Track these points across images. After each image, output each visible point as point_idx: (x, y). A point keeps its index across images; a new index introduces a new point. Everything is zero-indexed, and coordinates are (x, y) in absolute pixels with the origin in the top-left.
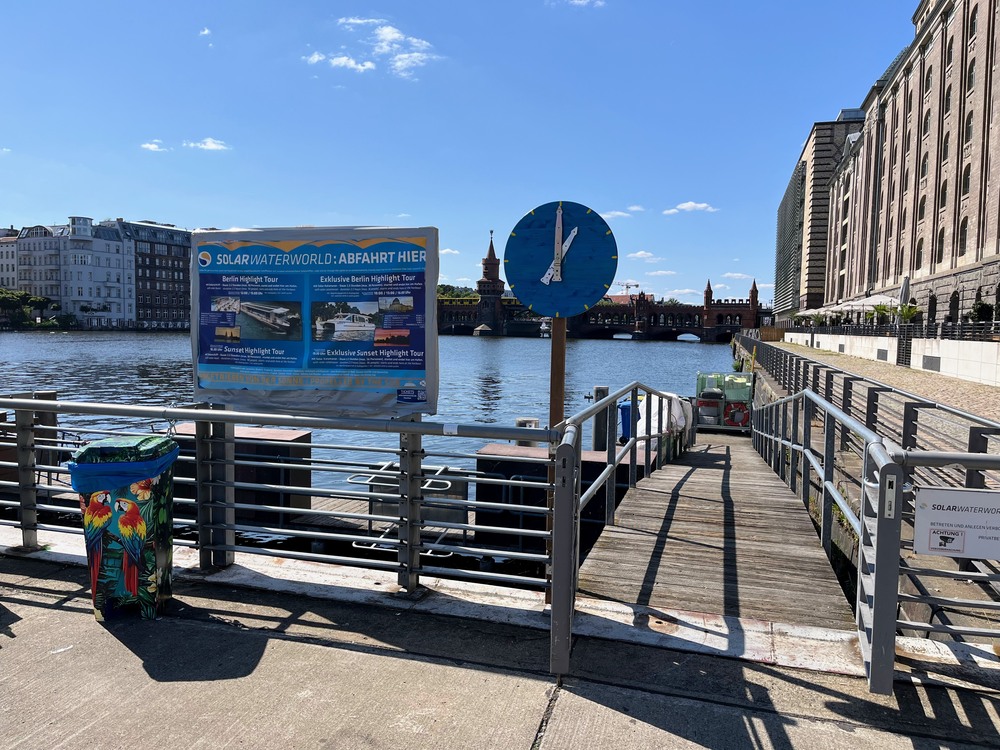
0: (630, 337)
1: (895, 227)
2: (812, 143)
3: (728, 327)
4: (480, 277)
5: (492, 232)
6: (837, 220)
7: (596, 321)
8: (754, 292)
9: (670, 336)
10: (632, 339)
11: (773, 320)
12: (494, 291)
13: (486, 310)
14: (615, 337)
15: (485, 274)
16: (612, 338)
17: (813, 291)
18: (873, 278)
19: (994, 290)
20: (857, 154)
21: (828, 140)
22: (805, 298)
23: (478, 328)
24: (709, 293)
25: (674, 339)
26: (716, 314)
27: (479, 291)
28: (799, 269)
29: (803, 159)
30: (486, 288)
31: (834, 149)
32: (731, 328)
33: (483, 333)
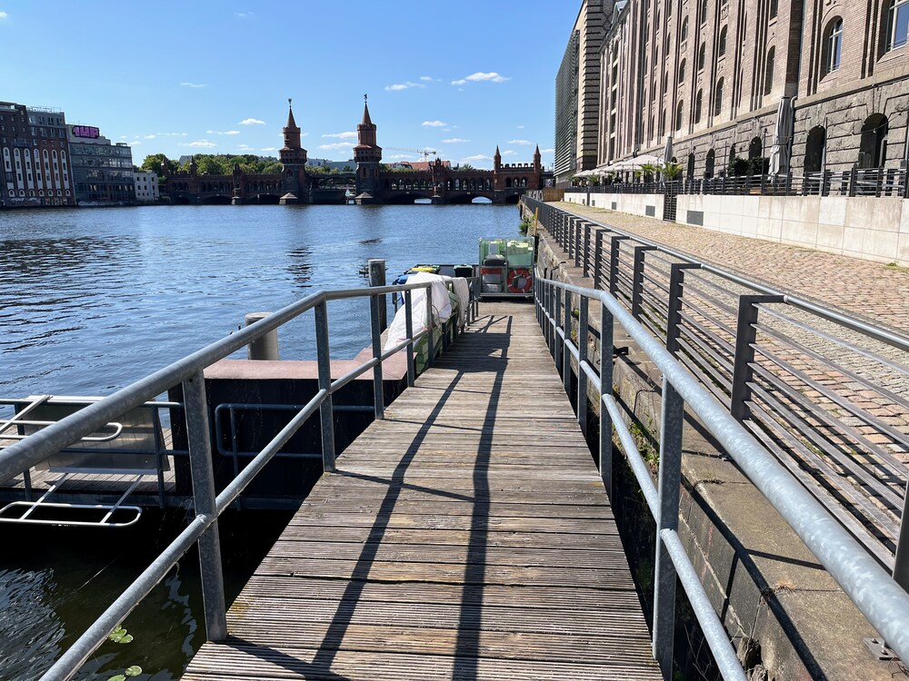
0: (429, 201)
1: (658, 91)
2: (584, 12)
3: (515, 190)
4: (282, 146)
5: (290, 100)
6: (607, 86)
7: (398, 187)
8: (538, 157)
9: (465, 200)
10: (432, 204)
11: (555, 181)
12: (297, 159)
13: (290, 179)
14: (416, 202)
15: (287, 143)
16: (413, 203)
17: (588, 153)
18: (639, 140)
19: (747, 147)
20: (624, 22)
21: (598, 9)
22: (581, 160)
23: (284, 197)
24: (498, 158)
25: (469, 203)
26: (505, 177)
27: (282, 160)
28: (575, 134)
29: (577, 28)
30: (289, 157)
31: (604, 18)
32: (518, 190)
33: (289, 202)
